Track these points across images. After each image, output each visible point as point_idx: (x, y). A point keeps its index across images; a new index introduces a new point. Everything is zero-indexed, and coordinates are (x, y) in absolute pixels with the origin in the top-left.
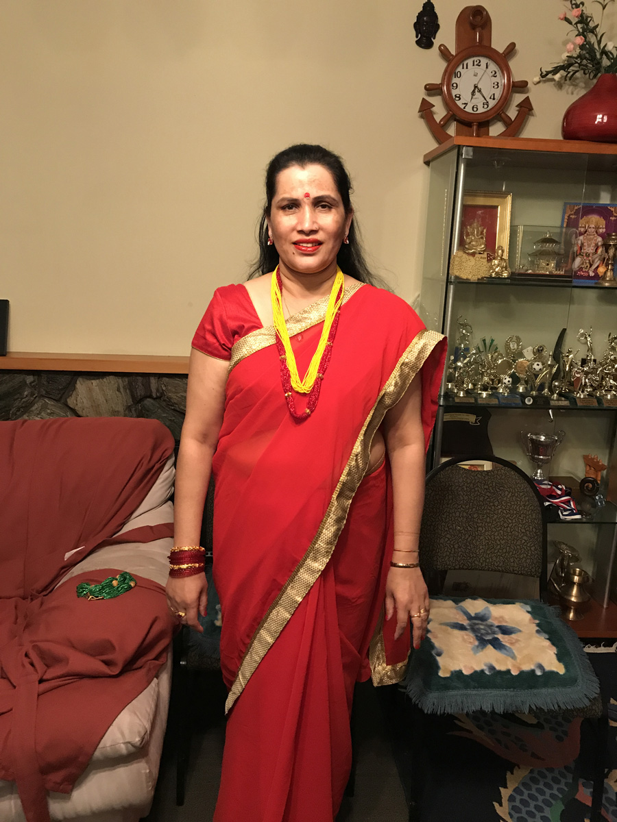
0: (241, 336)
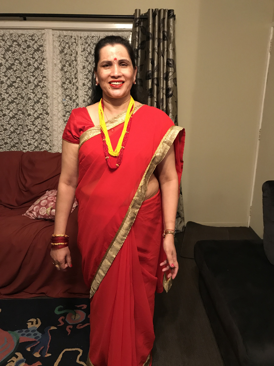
0: (83, 131)
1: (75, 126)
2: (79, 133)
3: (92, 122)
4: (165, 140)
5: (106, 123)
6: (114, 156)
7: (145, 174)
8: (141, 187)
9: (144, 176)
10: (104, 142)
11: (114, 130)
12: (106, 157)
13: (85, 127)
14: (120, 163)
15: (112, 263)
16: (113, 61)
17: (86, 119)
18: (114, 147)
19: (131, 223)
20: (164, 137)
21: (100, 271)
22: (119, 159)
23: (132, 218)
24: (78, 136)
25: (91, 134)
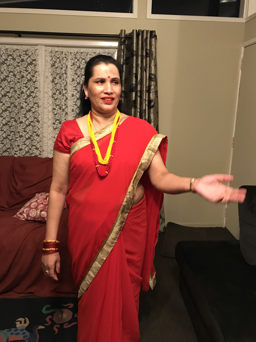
0: (74, 142)
1: (66, 138)
2: (70, 144)
3: (82, 133)
4: (150, 148)
5: (95, 134)
6: (104, 164)
7: (133, 180)
8: (130, 193)
9: (132, 182)
10: (94, 152)
11: (103, 140)
12: (96, 166)
13: (75, 138)
14: (109, 171)
15: (102, 265)
16: (107, 79)
17: (76, 130)
18: (103, 156)
19: (121, 227)
20: (149, 145)
21: (90, 273)
22: (108, 167)
23: (121, 223)
24: (69, 147)
25: (81, 144)
